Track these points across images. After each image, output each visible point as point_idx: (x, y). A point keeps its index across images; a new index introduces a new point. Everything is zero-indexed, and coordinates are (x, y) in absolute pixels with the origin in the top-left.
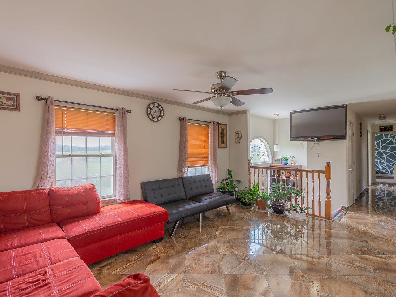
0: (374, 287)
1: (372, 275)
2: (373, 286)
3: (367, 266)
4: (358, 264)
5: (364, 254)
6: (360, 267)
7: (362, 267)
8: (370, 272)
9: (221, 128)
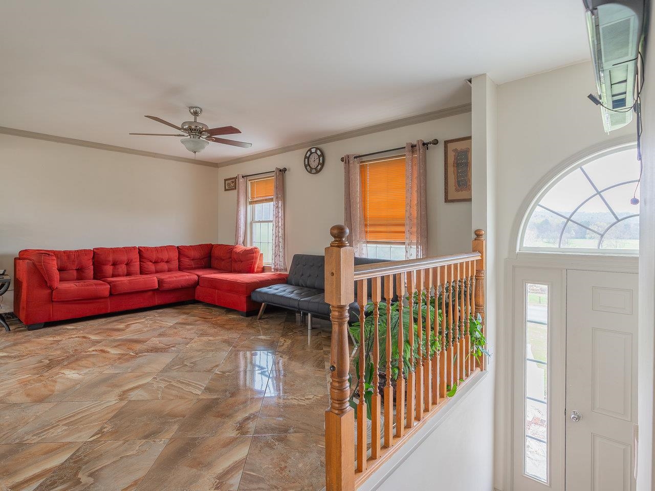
0: (6, 418)
1: (21, 431)
2: (8, 417)
3: (40, 438)
4: (59, 430)
5: (71, 458)
6: (52, 428)
7: (48, 429)
8: (27, 433)
9: (455, 150)
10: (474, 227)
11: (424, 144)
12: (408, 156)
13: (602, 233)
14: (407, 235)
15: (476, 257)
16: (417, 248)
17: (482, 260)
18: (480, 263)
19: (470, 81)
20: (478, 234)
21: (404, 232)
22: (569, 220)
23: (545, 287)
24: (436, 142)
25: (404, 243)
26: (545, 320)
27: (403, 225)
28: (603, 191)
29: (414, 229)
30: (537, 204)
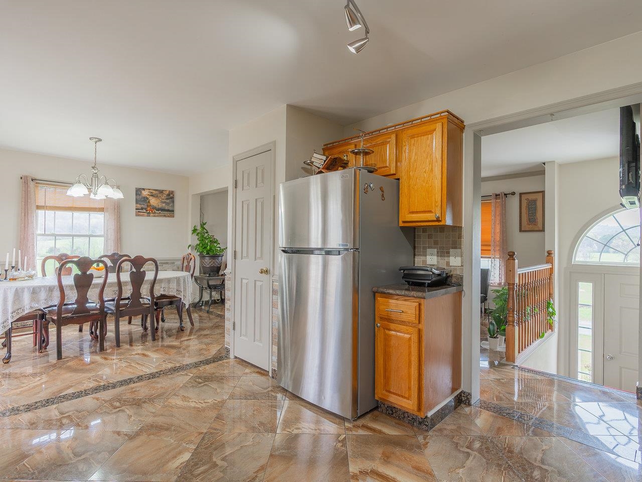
9: (527, 199)
10: (547, 248)
11: (505, 194)
12: (493, 201)
13: (626, 253)
14: (492, 252)
15: (549, 266)
16: (500, 260)
17: (552, 268)
18: (552, 269)
19: (544, 164)
20: (549, 253)
21: (490, 250)
22: (605, 245)
23: (591, 284)
24: (513, 194)
25: (490, 258)
26: (591, 303)
27: (490, 245)
28: (627, 230)
29: (498, 248)
30: (585, 235)
